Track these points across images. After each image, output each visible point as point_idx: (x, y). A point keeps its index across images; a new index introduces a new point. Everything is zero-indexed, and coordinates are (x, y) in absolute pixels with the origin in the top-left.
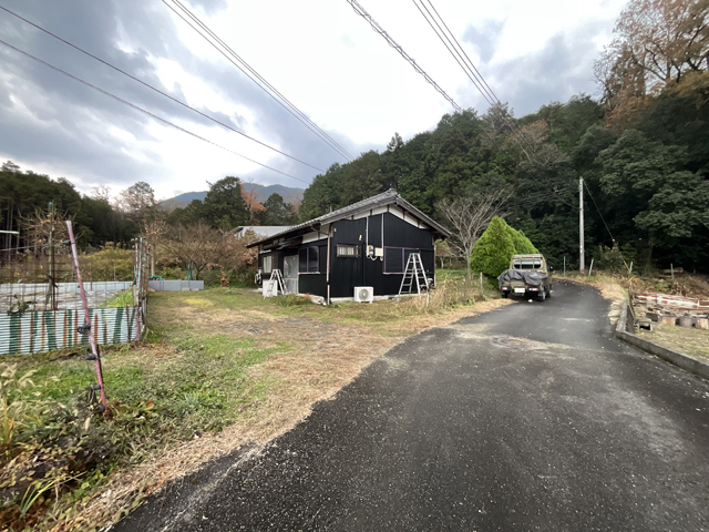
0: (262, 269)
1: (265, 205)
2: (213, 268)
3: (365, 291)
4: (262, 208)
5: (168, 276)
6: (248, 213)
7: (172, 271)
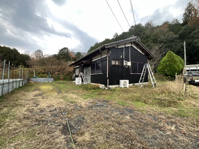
0: (75, 74)
1: (75, 56)
2: (58, 74)
3: (125, 82)
4: (75, 57)
5: (41, 77)
6: (71, 58)
7: (43, 75)
